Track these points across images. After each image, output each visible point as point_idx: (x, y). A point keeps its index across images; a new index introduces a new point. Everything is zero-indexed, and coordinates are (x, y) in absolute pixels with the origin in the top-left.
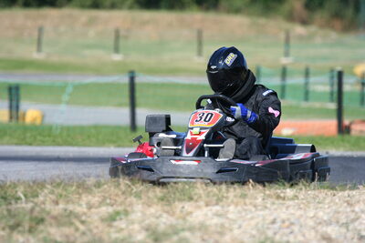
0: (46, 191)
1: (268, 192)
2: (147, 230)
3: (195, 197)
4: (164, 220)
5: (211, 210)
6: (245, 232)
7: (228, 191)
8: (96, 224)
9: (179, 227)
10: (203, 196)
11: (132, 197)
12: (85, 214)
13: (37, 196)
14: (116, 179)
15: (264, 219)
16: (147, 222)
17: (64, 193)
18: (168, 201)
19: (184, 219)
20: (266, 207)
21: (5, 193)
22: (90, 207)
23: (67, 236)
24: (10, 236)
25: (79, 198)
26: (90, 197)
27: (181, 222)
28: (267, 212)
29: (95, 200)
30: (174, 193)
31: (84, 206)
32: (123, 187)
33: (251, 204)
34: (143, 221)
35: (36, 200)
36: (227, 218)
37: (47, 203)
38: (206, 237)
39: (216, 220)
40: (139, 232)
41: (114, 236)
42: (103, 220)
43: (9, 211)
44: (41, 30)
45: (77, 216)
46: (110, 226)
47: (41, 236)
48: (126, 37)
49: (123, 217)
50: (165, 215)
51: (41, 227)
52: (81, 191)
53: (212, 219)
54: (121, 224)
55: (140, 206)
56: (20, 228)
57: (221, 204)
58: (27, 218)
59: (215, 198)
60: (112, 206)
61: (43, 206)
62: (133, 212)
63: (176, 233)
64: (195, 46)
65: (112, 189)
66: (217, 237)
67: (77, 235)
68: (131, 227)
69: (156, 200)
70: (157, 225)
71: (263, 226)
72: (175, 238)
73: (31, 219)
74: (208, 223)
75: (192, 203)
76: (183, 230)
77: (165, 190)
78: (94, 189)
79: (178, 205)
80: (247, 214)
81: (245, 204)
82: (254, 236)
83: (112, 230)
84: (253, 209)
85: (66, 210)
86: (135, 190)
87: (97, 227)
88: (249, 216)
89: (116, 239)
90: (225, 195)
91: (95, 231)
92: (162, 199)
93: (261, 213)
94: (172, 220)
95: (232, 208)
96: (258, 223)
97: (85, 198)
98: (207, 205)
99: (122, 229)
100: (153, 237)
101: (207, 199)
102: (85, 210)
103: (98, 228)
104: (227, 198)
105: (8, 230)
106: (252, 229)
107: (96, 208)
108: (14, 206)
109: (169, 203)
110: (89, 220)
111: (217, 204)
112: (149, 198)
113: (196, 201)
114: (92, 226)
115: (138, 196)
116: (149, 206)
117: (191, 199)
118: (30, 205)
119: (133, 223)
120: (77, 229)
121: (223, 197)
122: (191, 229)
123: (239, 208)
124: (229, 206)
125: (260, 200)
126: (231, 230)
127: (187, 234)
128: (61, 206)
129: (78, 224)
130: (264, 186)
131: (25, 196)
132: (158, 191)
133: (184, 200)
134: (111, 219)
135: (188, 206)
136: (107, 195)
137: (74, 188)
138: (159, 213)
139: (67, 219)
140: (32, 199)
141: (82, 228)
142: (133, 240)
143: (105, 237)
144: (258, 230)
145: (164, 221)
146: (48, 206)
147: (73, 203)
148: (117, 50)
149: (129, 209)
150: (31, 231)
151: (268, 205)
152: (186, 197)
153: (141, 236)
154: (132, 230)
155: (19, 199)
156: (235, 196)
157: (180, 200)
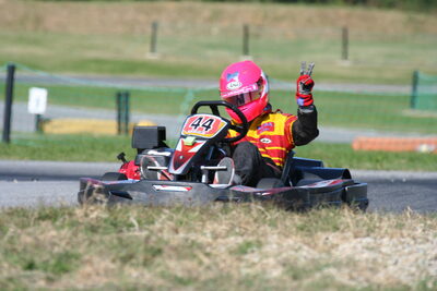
0: (164, 217)
1: (429, 222)
2: (284, 265)
3: (342, 227)
4: (304, 253)
5: (361, 242)
6: (402, 269)
7: (381, 220)
8: (223, 257)
9: (323, 262)
10: (351, 225)
11: (266, 226)
12: (209, 245)
13: (153, 223)
14: (247, 204)
15: (425, 254)
16: (284, 255)
17: (185, 219)
18: (309, 231)
19: (328, 252)
20: (428, 240)
21: (116, 219)
22: (216, 236)
23: (189, 271)
24: (121, 269)
25: (203, 226)
26: (216, 225)
27: (324, 255)
28: (428, 245)
29: (222, 228)
30: (317, 222)
31: (209, 235)
32: (255, 214)
33: (409, 235)
34: (280, 254)
35: (151, 227)
36: (380, 252)
37: (165, 231)
38: (355, 274)
39: (366, 255)
40: (274, 267)
41: (245, 271)
42: (231, 252)
43: (120, 240)
44: (155, 26)
45: (201, 247)
46: (240, 260)
47: (159, 270)
48: (257, 36)
49: (255, 249)
50: (306, 248)
51: (158, 260)
52: (204, 217)
53: (362, 253)
54: (253, 257)
55: (275, 236)
56: (134, 261)
57: (372, 235)
58: (141, 248)
59: (366, 228)
60: (242, 235)
61: (160, 235)
62: (268, 243)
63: (318, 268)
64: (339, 47)
65: (242, 215)
66: (368, 274)
67: (201, 269)
68: (265, 261)
69: (294, 229)
70: (297, 259)
71: (424, 263)
72: (318, 275)
73: (146, 250)
74: (357, 258)
75: (337, 233)
76: (327, 265)
77: (305, 218)
78: (220, 215)
79: (321, 236)
80: (404, 248)
81: (402, 236)
82: (413, 275)
83: (243, 264)
84: (412, 242)
85: (187, 240)
86: (269, 217)
87: (224, 261)
88: (406, 251)
89: (248, 275)
90: (378, 225)
91: (222, 265)
92: (301, 229)
93: (422, 246)
94: (315, 254)
95: (386, 240)
96: (417, 260)
97: (210, 226)
98: (356, 237)
99: (254, 264)
100: (291, 273)
101: (356, 230)
102: (210, 240)
103: (226, 262)
104: (380, 228)
105: (119, 263)
106: (411, 266)
107: (223, 238)
108: (126, 234)
109: (310, 233)
110: (214, 252)
111: (368, 235)
112: (286, 227)
113: (343, 231)
114: (218, 259)
115: (273, 224)
116: (287, 236)
117: (336, 228)
118: (144, 233)
119: (267, 257)
120: (201, 263)
121: (375, 227)
122: (337, 265)
123: (395, 240)
124: (382, 237)
125: (420, 231)
126: (386, 267)
127: (332, 271)
128: (182, 235)
129: (202, 257)
130: (425, 214)
131: (139, 222)
132: (297, 219)
133: (328, 230)
134: (242, 251)
135: (333, 237)
136: (235, 223)
137: (197, 213)
138: (299, 244)
139: (189, 250)
140: (146, 226)
141: (206, 261)
142: (268, 276)
143: (234, 273)
144: (418, 267)
145: (305, 255)
146: (166, 235)
147: (196, 231)
148: (246, 51)
149: (262, 239)
150: (146, 264)
151: (430, 238)
152: (330, 227)
153: (276, 273)
154: (267, 264)
155: (132, 225)
156: (390, 226)
157: (323, 230)
